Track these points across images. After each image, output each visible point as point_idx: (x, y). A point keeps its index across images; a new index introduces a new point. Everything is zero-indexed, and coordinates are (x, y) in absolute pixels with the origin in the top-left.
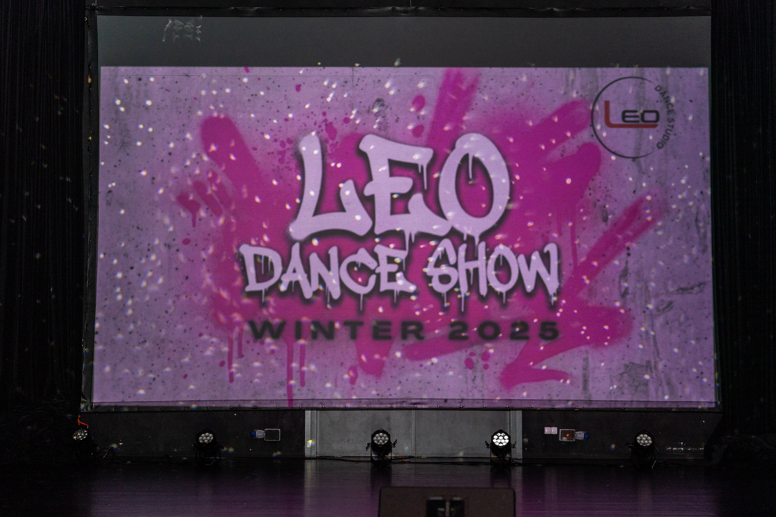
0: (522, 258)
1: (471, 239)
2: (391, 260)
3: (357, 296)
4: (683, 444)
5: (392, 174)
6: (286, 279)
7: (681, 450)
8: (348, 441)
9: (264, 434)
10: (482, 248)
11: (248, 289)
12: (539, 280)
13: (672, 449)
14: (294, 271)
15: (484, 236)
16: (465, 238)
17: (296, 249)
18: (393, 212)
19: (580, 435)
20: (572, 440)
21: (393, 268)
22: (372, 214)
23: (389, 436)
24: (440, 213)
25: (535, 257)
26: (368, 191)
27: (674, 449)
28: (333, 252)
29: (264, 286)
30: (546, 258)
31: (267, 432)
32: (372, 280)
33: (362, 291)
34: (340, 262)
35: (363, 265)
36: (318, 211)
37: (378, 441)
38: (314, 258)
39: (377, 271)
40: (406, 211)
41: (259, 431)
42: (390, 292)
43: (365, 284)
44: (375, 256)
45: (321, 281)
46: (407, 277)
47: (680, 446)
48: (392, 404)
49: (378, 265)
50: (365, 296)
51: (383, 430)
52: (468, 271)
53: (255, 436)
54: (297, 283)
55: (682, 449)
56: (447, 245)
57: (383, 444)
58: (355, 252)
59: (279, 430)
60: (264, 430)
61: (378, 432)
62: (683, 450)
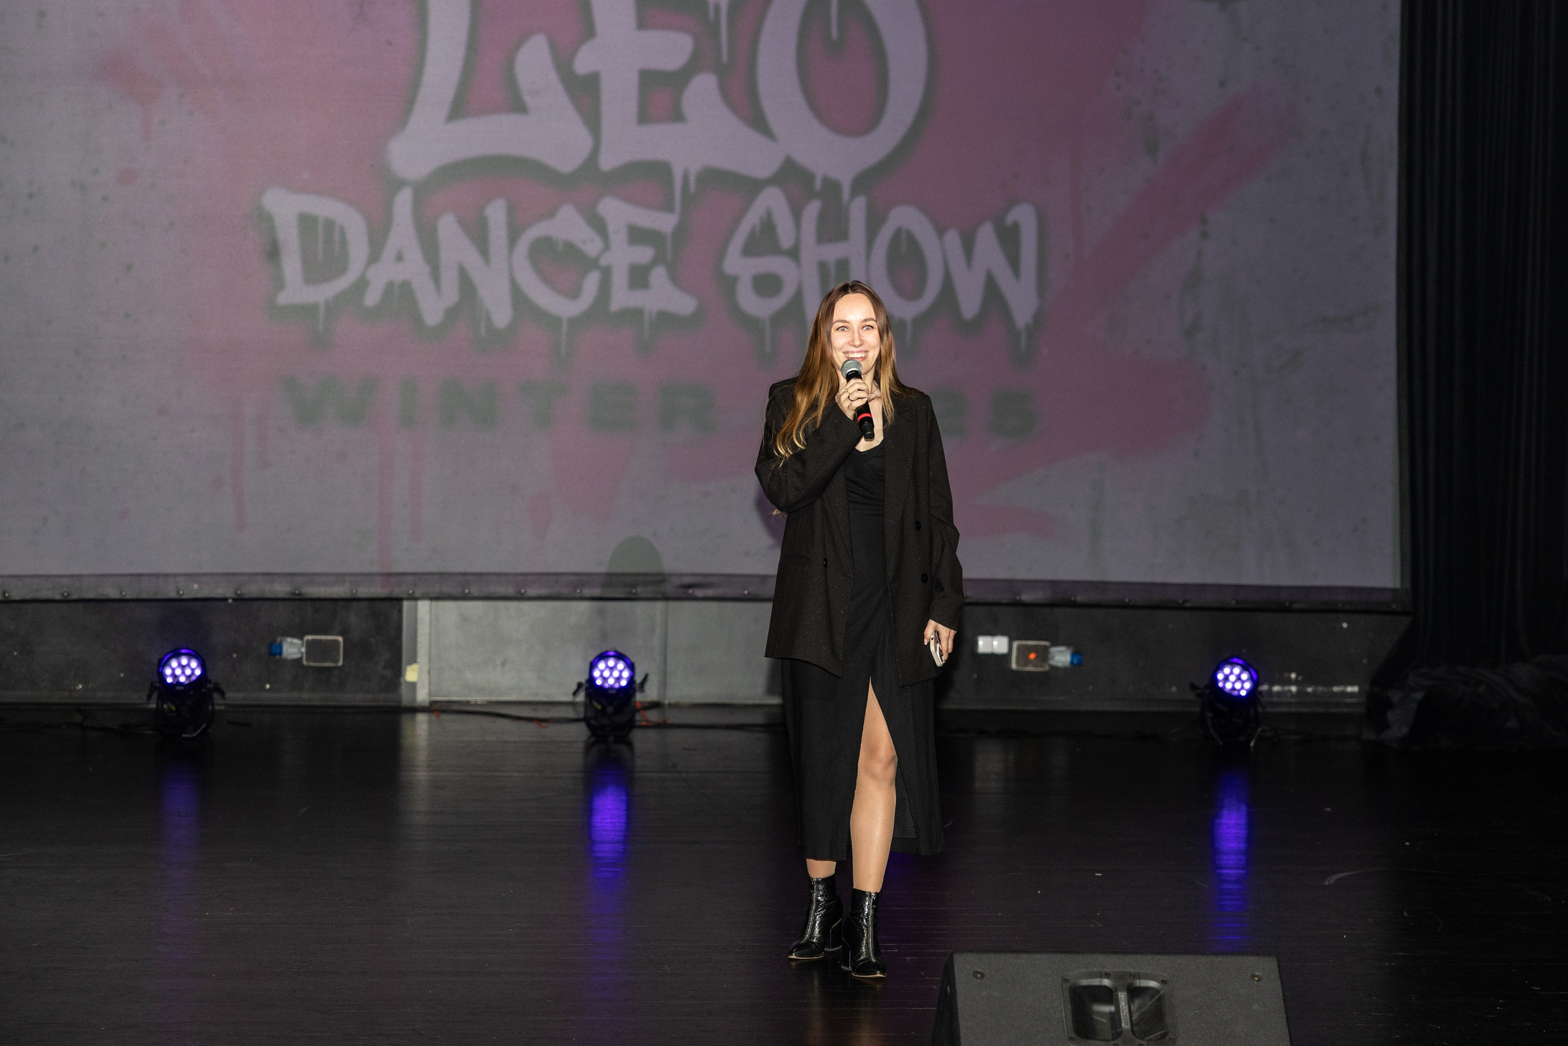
0: (953, 238)
1: (831, 187)
2: (637, 235)
3: (553, 322)
4: (1296, 678)
5: (642, 24)
6: (380, 277)
7: (1290, 691)
8: (503, 664)
9: (303, 650)
10: (857, 210)
11: (283, 299)
12: (992, 292)
13: (1270, 692)
14: (399, 258)
15: (863, 182)
16: (818, 184)
17: (403, 202)
18: (645, 116)
19: (1061, 657)
20: (1041, 666)
21: (644, 254)
22: (592, 120)
23: (631, 666)
24: (757, 121)
25: (986, 235)
26: (584, 62)
27: (1276, 688)
28: (496, 214)
29: (322, 293)
30: (1009, 238)
31: (310, 645)
32: (591, 283)
33: (565, 308)
34: (514, 236)
35: (570, 246)
36: (459, 109)
37: (605, 679)
38: (448, 227)
39: (604, 261)
40: (677, 115)
41: (289, 640)
42: (634, 314)
43: (574, 293)
44: (599, 226)
45: (466, 283)
46: (675, 278)
47: (1290, 682)
48: (634, 585)
49: (607, 247)
50: (574, 322)
51: (616, 652)
52: (823, 266)
53: (281, 653)
54: (406, 287)
55: (1294, 689)
56: (773, 200)
57: (617, 686)
58: (551, 214)
59: (340, 639)
60: (301, 638)
61: (604, 656)
62: (1298, 692)
